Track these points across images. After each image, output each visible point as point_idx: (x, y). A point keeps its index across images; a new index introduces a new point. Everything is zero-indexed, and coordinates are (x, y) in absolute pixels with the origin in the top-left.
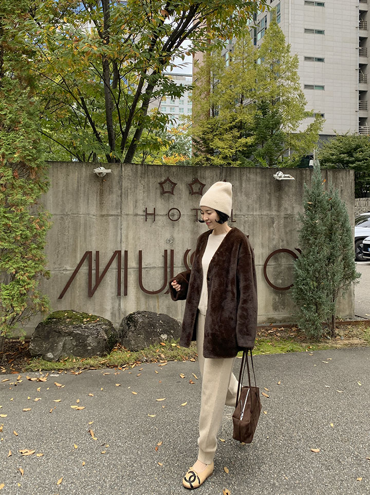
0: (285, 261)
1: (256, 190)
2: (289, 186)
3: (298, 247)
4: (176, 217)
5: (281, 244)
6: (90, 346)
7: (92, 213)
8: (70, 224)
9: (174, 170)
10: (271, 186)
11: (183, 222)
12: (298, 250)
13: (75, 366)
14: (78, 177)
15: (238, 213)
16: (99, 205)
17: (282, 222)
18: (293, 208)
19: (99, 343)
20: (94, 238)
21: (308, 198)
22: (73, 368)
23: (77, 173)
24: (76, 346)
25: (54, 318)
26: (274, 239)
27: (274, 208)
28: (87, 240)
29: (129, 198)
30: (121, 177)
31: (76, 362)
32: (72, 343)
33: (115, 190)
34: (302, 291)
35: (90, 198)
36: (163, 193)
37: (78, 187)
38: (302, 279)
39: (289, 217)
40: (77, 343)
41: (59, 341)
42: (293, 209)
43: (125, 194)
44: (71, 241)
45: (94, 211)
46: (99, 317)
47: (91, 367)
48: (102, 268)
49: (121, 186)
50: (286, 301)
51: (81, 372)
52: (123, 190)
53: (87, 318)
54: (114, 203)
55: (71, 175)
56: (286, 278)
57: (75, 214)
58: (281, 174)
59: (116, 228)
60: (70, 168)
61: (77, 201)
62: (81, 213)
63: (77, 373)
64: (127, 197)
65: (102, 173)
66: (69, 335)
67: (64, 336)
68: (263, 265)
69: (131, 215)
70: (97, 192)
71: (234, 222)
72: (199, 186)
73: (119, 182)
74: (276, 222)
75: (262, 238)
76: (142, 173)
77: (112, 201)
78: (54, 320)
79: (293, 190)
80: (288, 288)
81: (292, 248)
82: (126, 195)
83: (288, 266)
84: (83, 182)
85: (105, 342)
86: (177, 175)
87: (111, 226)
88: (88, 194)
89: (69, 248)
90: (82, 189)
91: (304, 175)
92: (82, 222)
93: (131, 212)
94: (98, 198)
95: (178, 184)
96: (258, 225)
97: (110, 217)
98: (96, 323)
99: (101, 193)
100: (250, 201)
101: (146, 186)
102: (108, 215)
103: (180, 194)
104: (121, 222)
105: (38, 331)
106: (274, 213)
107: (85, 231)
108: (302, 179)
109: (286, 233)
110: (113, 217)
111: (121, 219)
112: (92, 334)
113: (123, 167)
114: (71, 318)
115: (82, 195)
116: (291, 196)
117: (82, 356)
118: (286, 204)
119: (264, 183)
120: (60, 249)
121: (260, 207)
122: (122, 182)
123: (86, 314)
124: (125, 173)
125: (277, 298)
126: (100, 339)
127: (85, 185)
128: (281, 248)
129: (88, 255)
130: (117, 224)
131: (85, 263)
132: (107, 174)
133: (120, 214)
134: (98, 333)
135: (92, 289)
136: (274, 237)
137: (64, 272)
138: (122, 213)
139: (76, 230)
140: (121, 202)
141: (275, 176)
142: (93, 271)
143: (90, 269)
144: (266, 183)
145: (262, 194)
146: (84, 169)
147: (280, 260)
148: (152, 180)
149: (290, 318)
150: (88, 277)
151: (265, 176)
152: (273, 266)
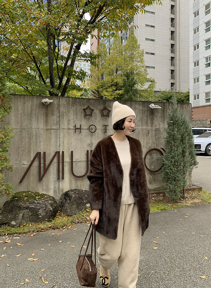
0: (156, 156)
1: (139, 114)
2: (158, 112)
3: (163, 147)
4: (93, 130)
5: (153, 146)
6: (41, 215)
7: (41, 128)
8: (26, 135)
9: (92, 101)
10: (147, 112)
11: (98, 133)
12: (163, 149)
13: (31, 229)
14: (31, 105)
16: (45, 123)
17: (154, 133)
18: (160, 124)
19: (47, 213)
20: (42, 144)
21: (170, 119)
23: (30, 103)
24: (32, 215)
25: (16, 197)
26: (149, 143)
27: (150, 125)
28: (37, 145)
30: (59, 105)
31: (32, 226)
32: (28, 214)
33: (55, 113)
34: (167, 173)
35: (39, 118)
36: (86, 115)
37: (31, 111)
38: (168, 166)
39: (157, 130)
41: (20, 213)
42: (160, 126)
43: (62, 116)
44: (27, 146)
45: (42, 126)
46: (46, 195)
47: (42, 230)
48: (47, 163)
49: (59, 111)
50: (156, 179)
51: (35, 234)
52: (61, 113)
53: (39, 196)
54: (55, 121)
55: (27, 103)
56: (156, 165)
57: (30, 128)
58: (153, 105)
59: (56, 137)
60: (26, 98)
61: (31, 120)
62: (33, 128)
63: (32, 235)
64: (63, 118)
65: (47, 102)
66: (27, 209)
67: (23, 209)
69: (66, 129)
70: (44, 115)
72: (107, 111)
73: (58, 108)
74: (150, 133)
75: (143, 142)
76: (72, 103)
77: (54, 120)
78: (16, 198)
79: (160, 114)
80: (158, 171)
81: (159, 148)
82: (63, 116)
83: (157, 158)
84: (35, 107)
85: (51, 212)
86: (94, 104)
87: (53, 136)
88: (38, 116)
89: (26, 150)
90: (34, 112)
91: (166, 106)
92: (34, 133)
93: (66, 127)
94: (45, 118)
95: (95, 110)
96: (141, 135)
97: (52, 130)
98: (44, 199)
99: (47, 115)
101: (75, 111)
102: (51, 129)
103: (96, 116)
104: (60, 133)
105: (5, 207)
106: (149, 128)
107: (36, 139)
108: (164, 108)
109: (156, 139)
110: (55, 130)
111: (59, 132)
112: (42, 207)
113: (60, 99)
114: (27, 197)
115: (34, 116)
116: (158, 118)
117: (35, 222)
118: (156, 122)
119: (144, 110)
120: (20, 151)
121: (142, 125)
122: (60, 108)
123: (38, 193)
124: (62, 103)
125: (151, 176)
126: (47, 210)
127: (36, 110)
128: (153, 148)
129: (38, 155)
130: (57, 135)
131: (36, 160)
132: (50, 103)
133: (59, 128)
134: (46, 207)
135: (41, 176)
136: (149, 141)
137: (23, 166)
138: (60, 128)
139: (30, 139)
140: (60, 121)
141: (150, 106)
142: (41, 165)
143: (40, 164)
144: (145, 110)
145: (143, 117)
146: (35, 100)
147: (153, 155)
148: (79, 107)
149: (159, 188)
150: (38, 168)
151: (145, 106)
152: (149, 159)
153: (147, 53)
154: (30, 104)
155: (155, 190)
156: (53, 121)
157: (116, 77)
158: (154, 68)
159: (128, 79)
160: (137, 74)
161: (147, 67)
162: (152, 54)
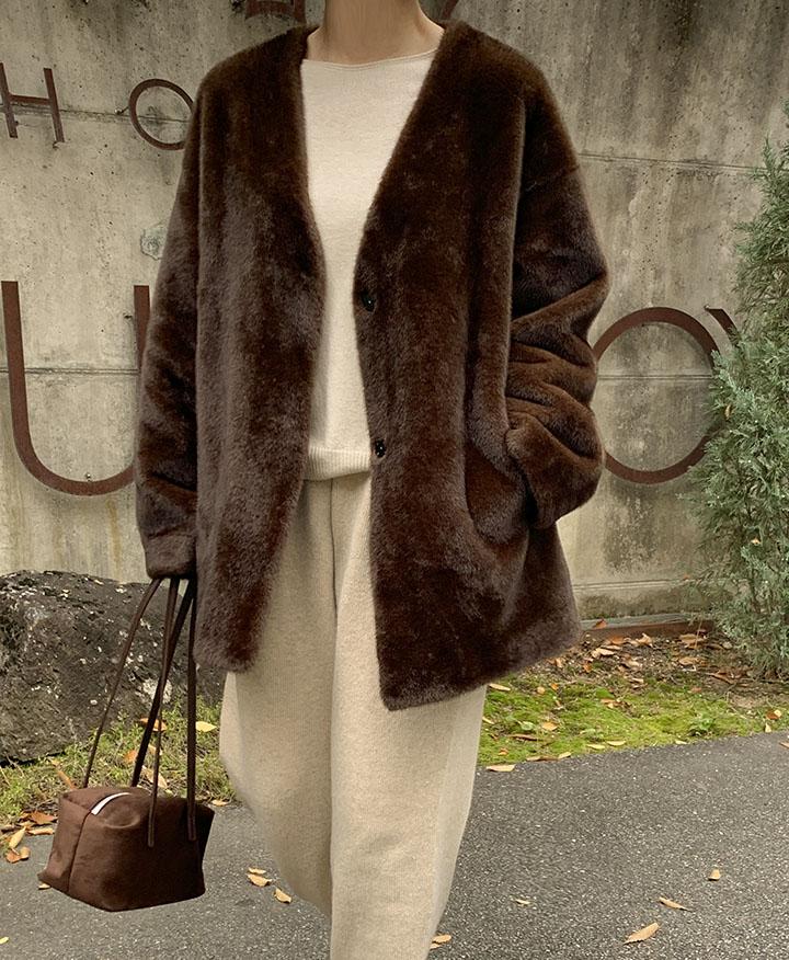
3: (719, 304)
5: (651, 286)
12: (719, 315)
17: (666, 192)
39: (697, 172)
50: (658, 525)
56: (663, 434)
74: (641, 192)
81: (693, 308)
83: (672, 384)
109: (675, 240)
125: (625, 511)
128: (650, 305)
136: (625, 252)
147: (644, 356)
149: (673, 596)
152: (615, 383)
155: (649, 611)
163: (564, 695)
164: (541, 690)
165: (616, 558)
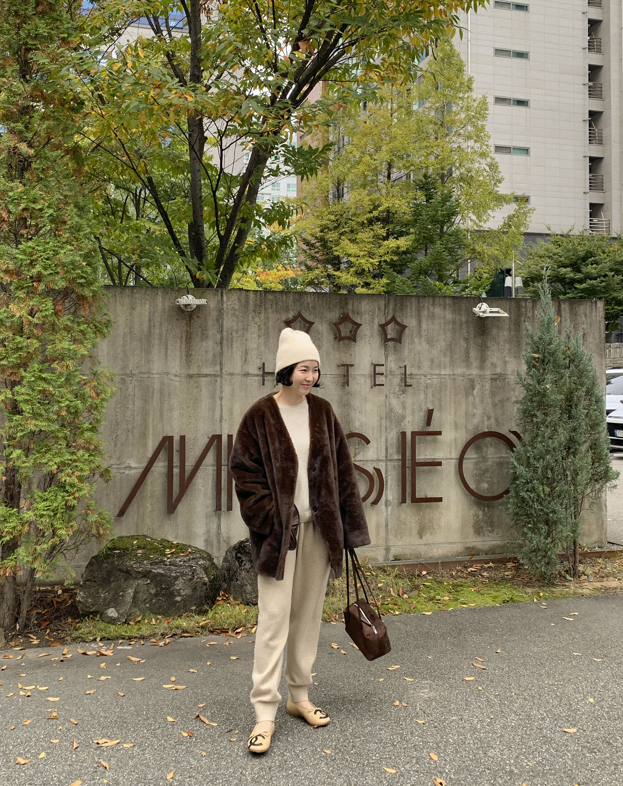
0: (494, 453)
1: (445, 333)
2: (499, 328)
3: (515, 429)
5: (486, 423)
6: (180, 595)
7: (173, 371)
8: (137, 390)
9: (309, 299)
10: (468, 327)
12: (515, 433)
13: (157, 630)
14: (150, 312)
15: (415, 371)
16: (184, 358)
17: (488, 386)
18: (505, 363)
19: (195, 589)
20: (176, 414)
21: (532, 348)
22: (154, 635)
23: (147, 306)
24: (156, 595)
25: (115, 549)
26: (474, 415)
27: (475, 363)
28: (164, 417)
29: (234, 346)
30: (220, 311)
31: (157, 624)
32: (148, 590)
33: (210, 333)
34: (523, 502)
35: (169, 346)
37: (150, 327)
38: (524, 481)
39: (499, 379)
40: (157, 591)
41: (127, 588)
42: (506, 366)
43: (227, 339)
44: (138, 418)
45: (177, 368)
46: (190, 546)
47: (184, 632)
48: (190, 463)
49: (222, 326)
50: (495, 519)
51: (168, 641)
52: (225, 333)
53: (171, 548)
54: (210, 355)
55: (138, 309)
56: (495, 481)
57: (145, 373)
58: (485, 306)
59: (213, 397)
60: (137, 296)
61: (147, 351)
62: (154, 372)
63: (161, 644)
64: (232, 345)
65: (189, 305)
66: (144, 576)
67: (136, 578)
68: (457, 459)
69: (238, 374)
70: (182, 337)
71: (408, 386)
72: (350, 326)
73: (218, 320)
74: (477, 387)
75: (455, 413)
76: (256, 306)
77: (206, 352)
78: (117, 551)
79: (506, 333)
80: (500, 496)
81: (504, 431)
82: (230, 341)
83: (498, 460)
84: (159, 319)
85: (205, 588)
86: (314, 308)
87: (205, 393)
88: (167, 340)
89: (136, 431)
90: (157, 331)
91: (523, 309)
92: (157, 386)
93: (238, 370)
94: (184, 346)
95: (316, 323)
96: (448, 392)
97: (203, 379)
98: (187, 556)
99: (189, 339)
100: (435, 352)
101: (262, 326)
102: (199, 375)
103: (319, 340)
104: (221, 387)
105: (92, 571)
106: (474, 372)
107: (161, 402)
108: (519, 315)
109: (495, 405)
110: (209, 379)
111: (221, 382)
112: (183, 575)
113: (224, 295)
114: (144, 548)
115: (156, 342)
117: (166, 614)
118: (494, 356)
119: (458, 322)
120: (119, 433)
121: (452, 362)
122: (223, 319)
123: (168, 542)
124: (227, 305)
125: (481, 513)
126: (196, 583)
127: (161, 324)
128: (487, 430)
129: (167, 442)
130: (215, 390)
131: (160, 456)
132: (198, 306)
133: (219, 373)
134: (193, 573)
135: (174, 499)
136: (475, 411)
137: (127, 472)
138: (224, 371)
139: (146, 400)
140: (222, 353)
141: (476, 310)
142: (174, 470)
143: (170, 467)
144: (461, 321)
145: (454, 340)
146: (160, 299)
147: (485, 450)
148: (272, 316)
149: (503, 547)
150: (166, 480)
151: (460, 310)
152: (474, 461)
153: (499, 100)
154: (148, 310)
155: (493, 553)
156: (204, 353)
157: (388, 194)
158: (526, 151)
159: (429, 197)
160: (461, 179)
161: (499, 149)
162: (521, 103)
163: (455, 586)
164: (445, 583)
165: (478, 531)
